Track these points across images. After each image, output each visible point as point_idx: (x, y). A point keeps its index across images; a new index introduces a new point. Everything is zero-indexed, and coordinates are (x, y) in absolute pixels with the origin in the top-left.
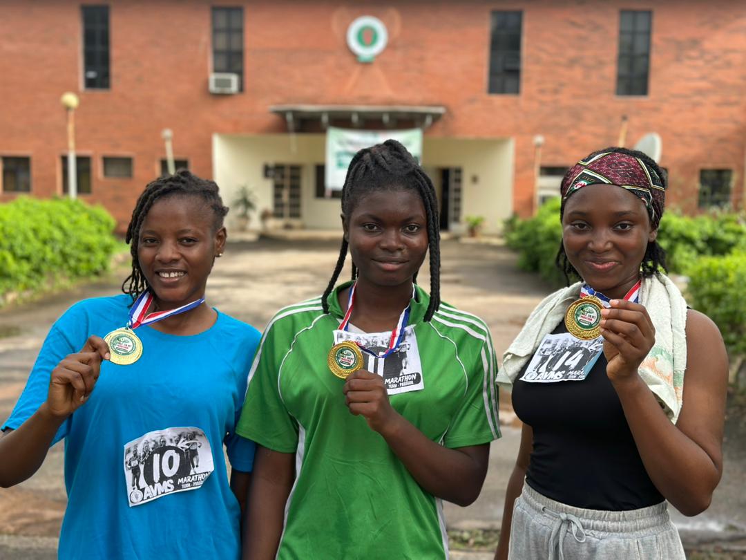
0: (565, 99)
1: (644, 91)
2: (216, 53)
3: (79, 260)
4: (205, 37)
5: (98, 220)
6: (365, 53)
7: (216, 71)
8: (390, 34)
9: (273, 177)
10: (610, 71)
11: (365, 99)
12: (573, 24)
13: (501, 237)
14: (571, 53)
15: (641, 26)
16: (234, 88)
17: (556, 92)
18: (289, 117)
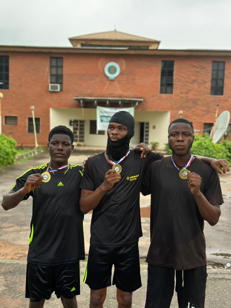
0: (191, 96)
1: (222, 94)
2: (51, 75)
3: (4, 158)
4: (47, 69)
5: (11, 143)
6: (112, 76)
7: (51, 83)
8: (121, 69)
9: (73, 125)
10: (209, 85)
11: (111, 95)
12: (194, 66)
13: (165, 150)
14: (193, 78)
15: (221, 68)
16: (59, 90)
17: (187, 93)
18: (81, 102)
